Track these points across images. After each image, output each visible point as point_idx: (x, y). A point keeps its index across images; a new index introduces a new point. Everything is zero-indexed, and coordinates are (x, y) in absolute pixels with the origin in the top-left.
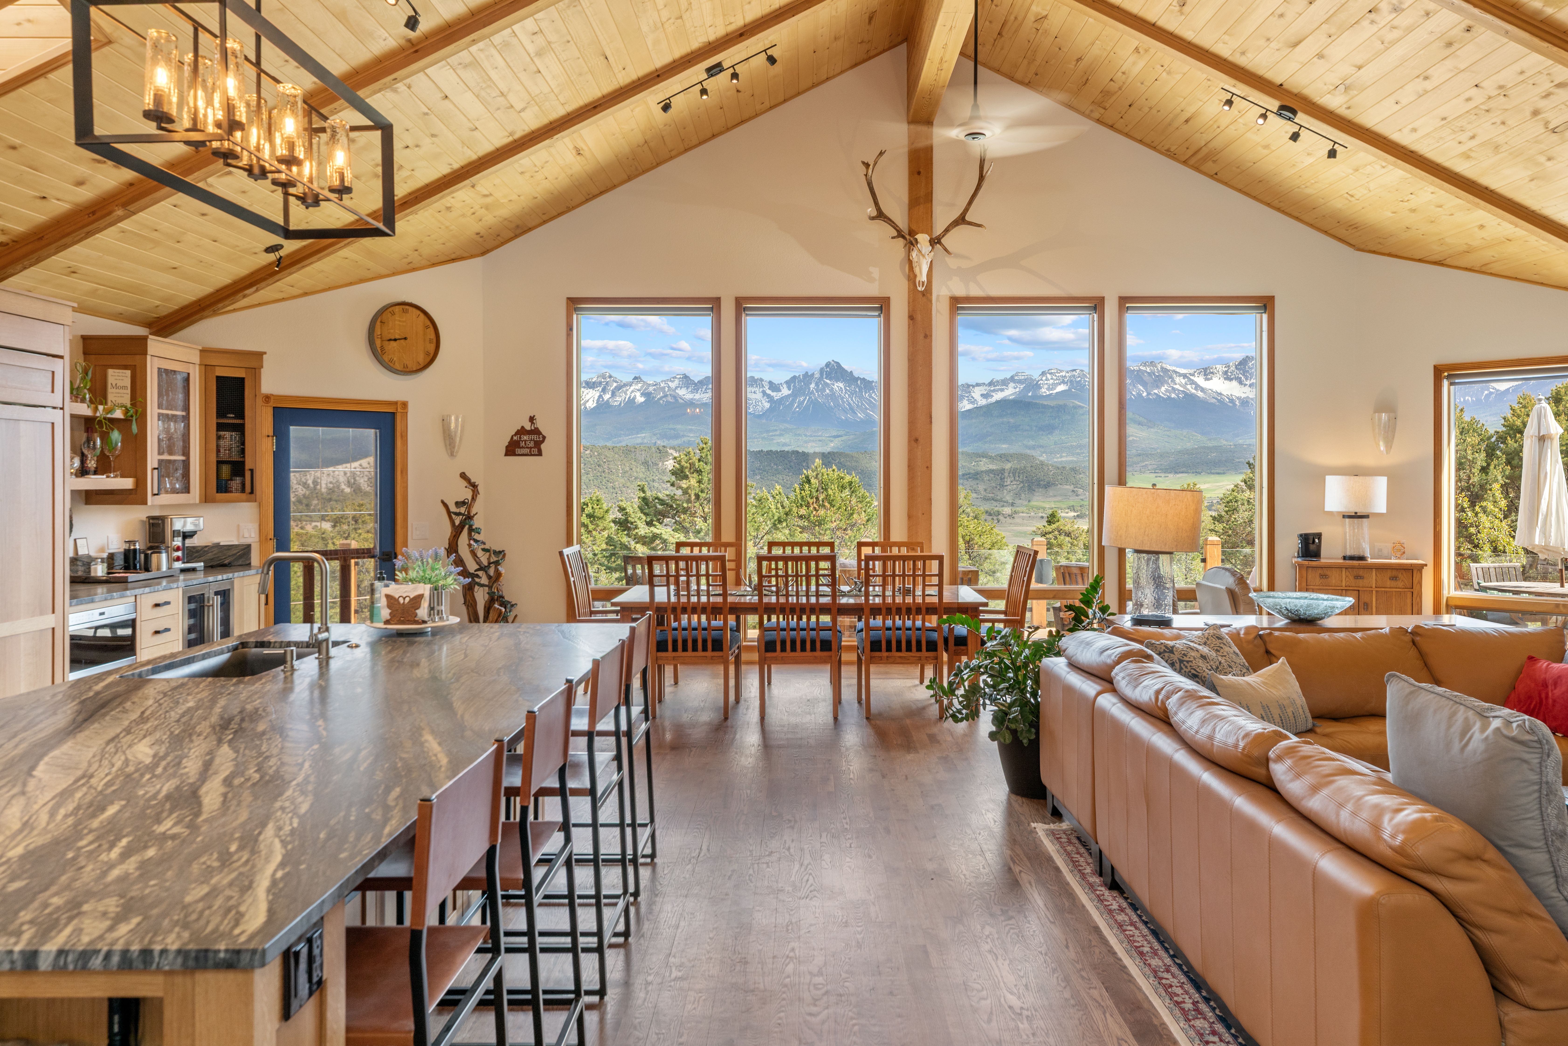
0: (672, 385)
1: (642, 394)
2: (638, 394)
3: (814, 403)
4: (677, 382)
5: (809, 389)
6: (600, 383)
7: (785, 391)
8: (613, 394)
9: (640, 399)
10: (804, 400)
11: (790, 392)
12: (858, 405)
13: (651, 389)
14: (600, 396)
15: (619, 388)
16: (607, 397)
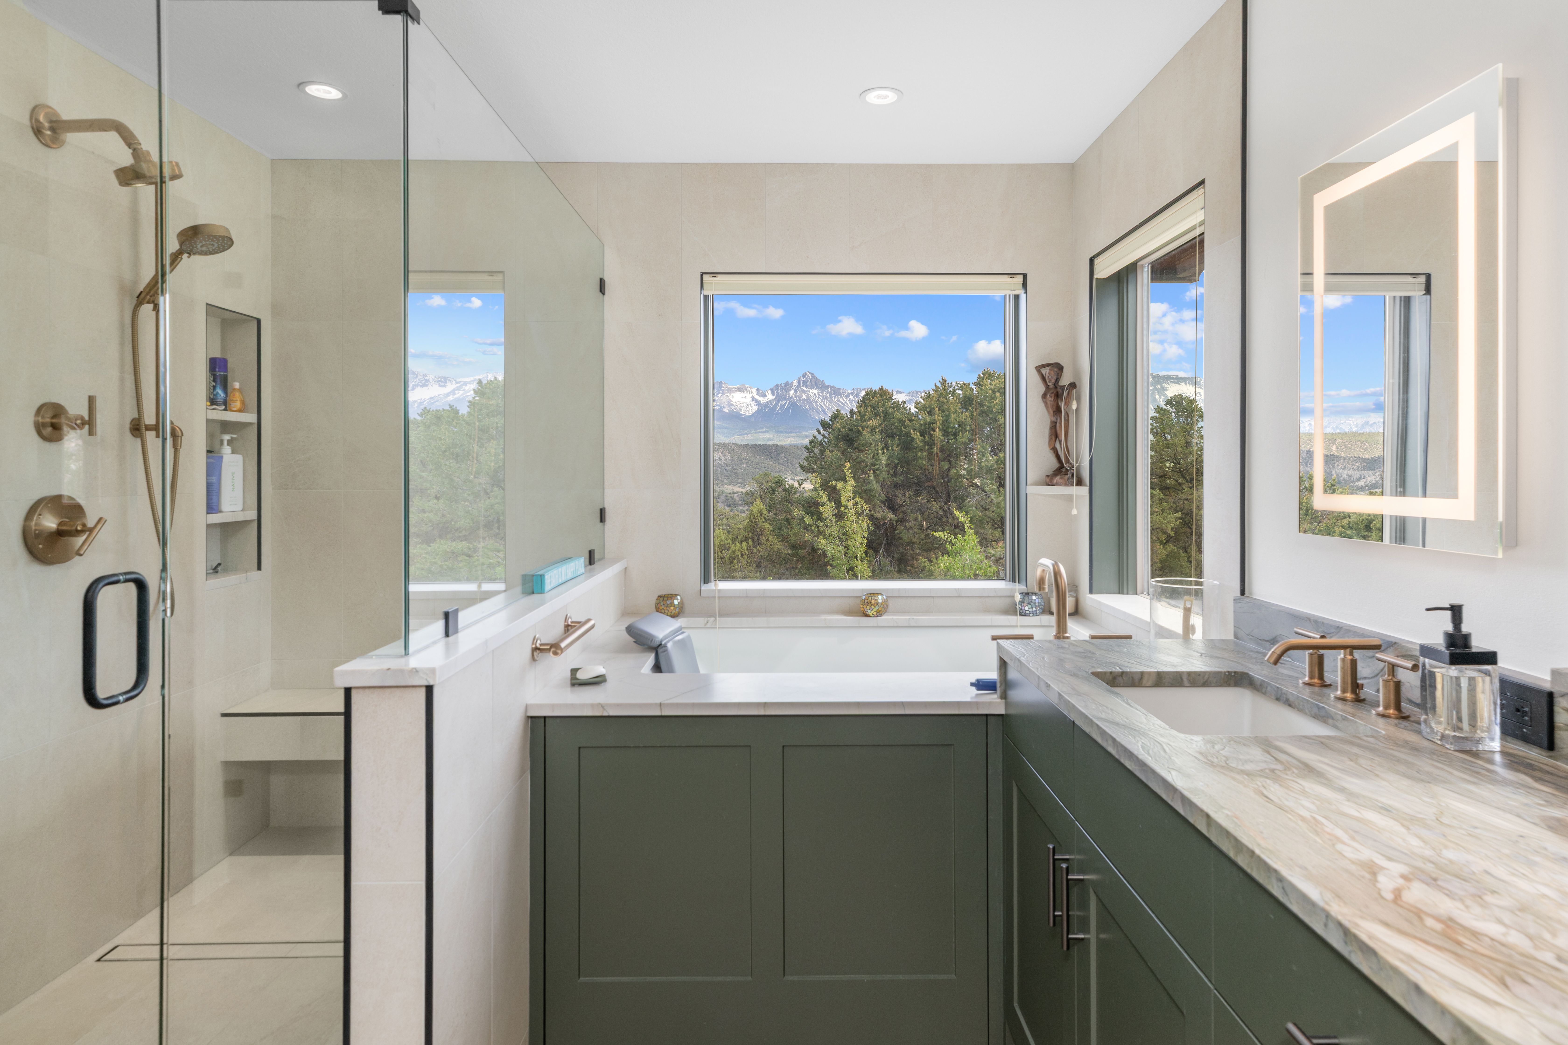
3: (794, 405)
5: (789, 395)
7: (770, 397)
10: (785, 404)
11: (774, 397)
12: (828, 408)
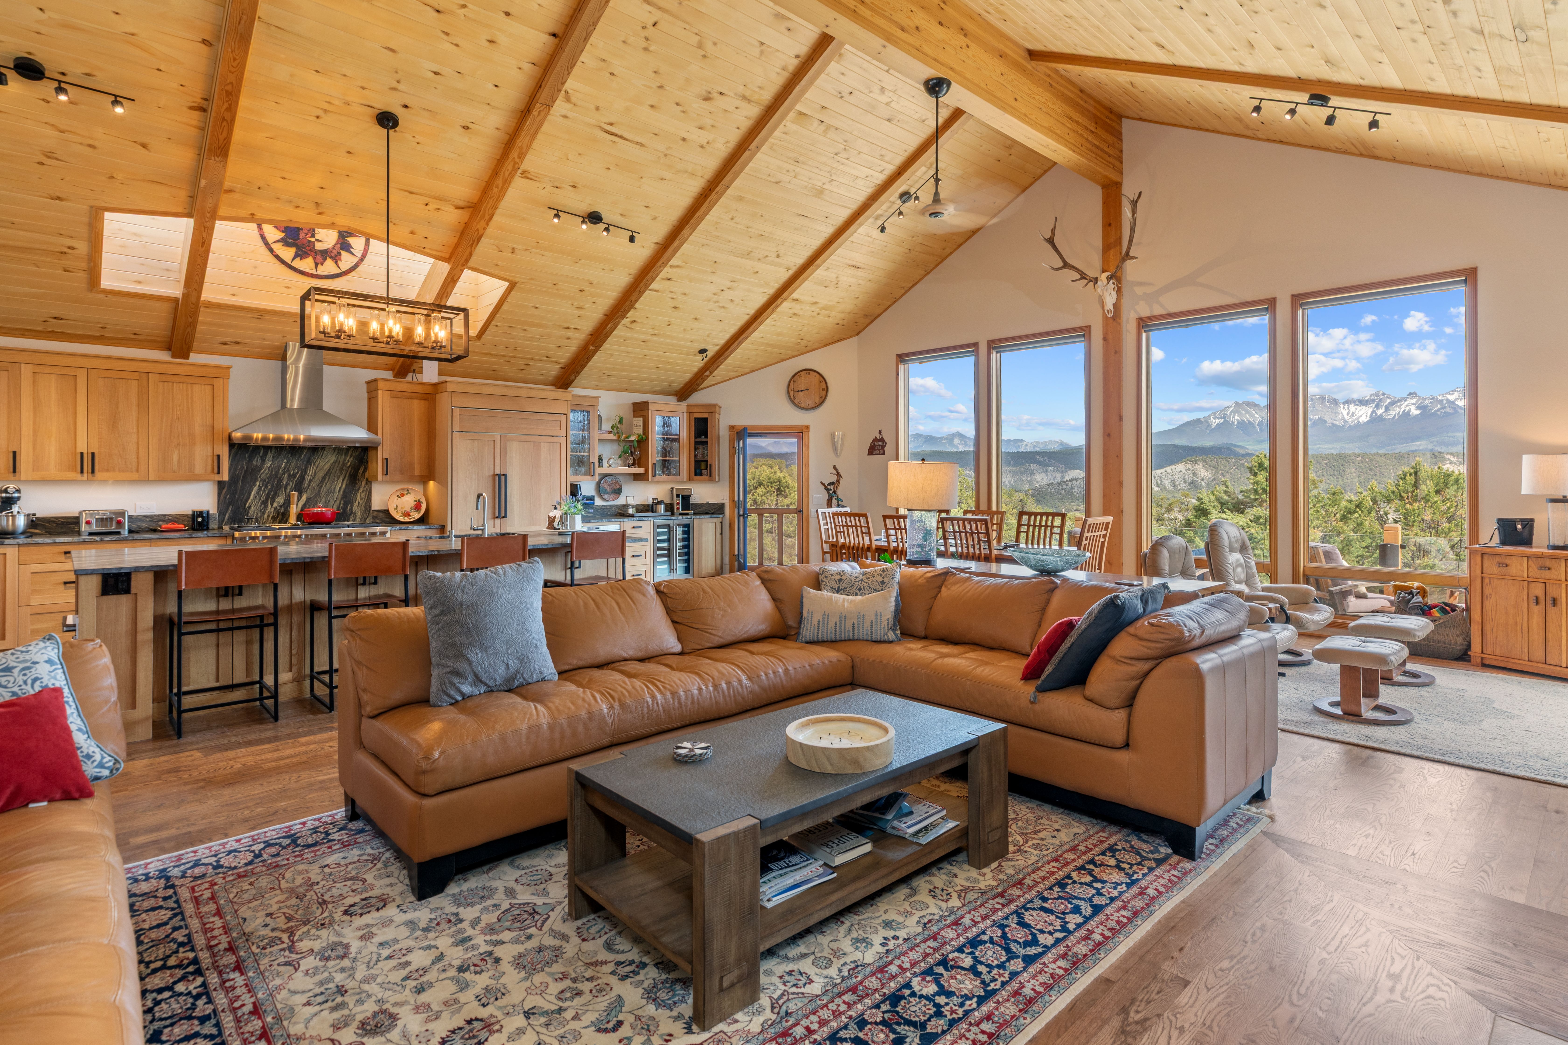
0: (1451, 398)
1: (1417, 408)
2: (1413, 408)
4: (1456, 395)
6: (1373, 401)
8: (1387, 409)
9: (1415, 412)
13: (1427, 402)
14: (1373, 412)
15: (1393, 403)
16: (1380, 412)
